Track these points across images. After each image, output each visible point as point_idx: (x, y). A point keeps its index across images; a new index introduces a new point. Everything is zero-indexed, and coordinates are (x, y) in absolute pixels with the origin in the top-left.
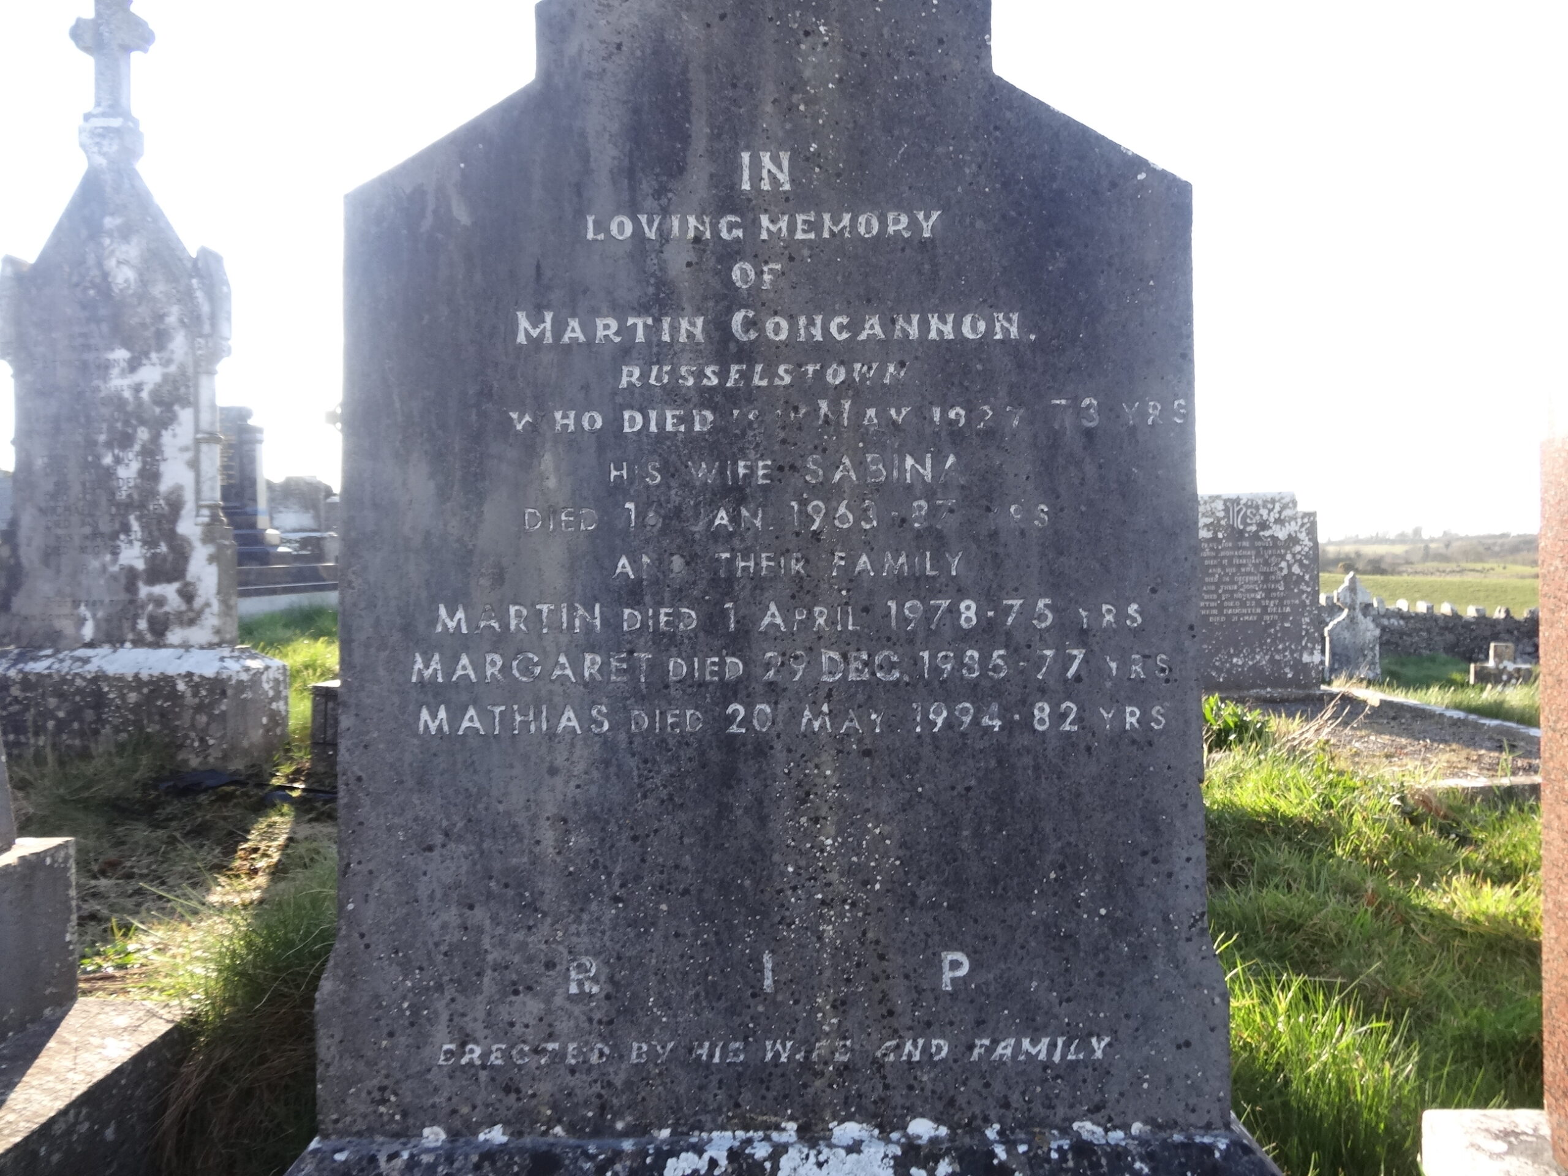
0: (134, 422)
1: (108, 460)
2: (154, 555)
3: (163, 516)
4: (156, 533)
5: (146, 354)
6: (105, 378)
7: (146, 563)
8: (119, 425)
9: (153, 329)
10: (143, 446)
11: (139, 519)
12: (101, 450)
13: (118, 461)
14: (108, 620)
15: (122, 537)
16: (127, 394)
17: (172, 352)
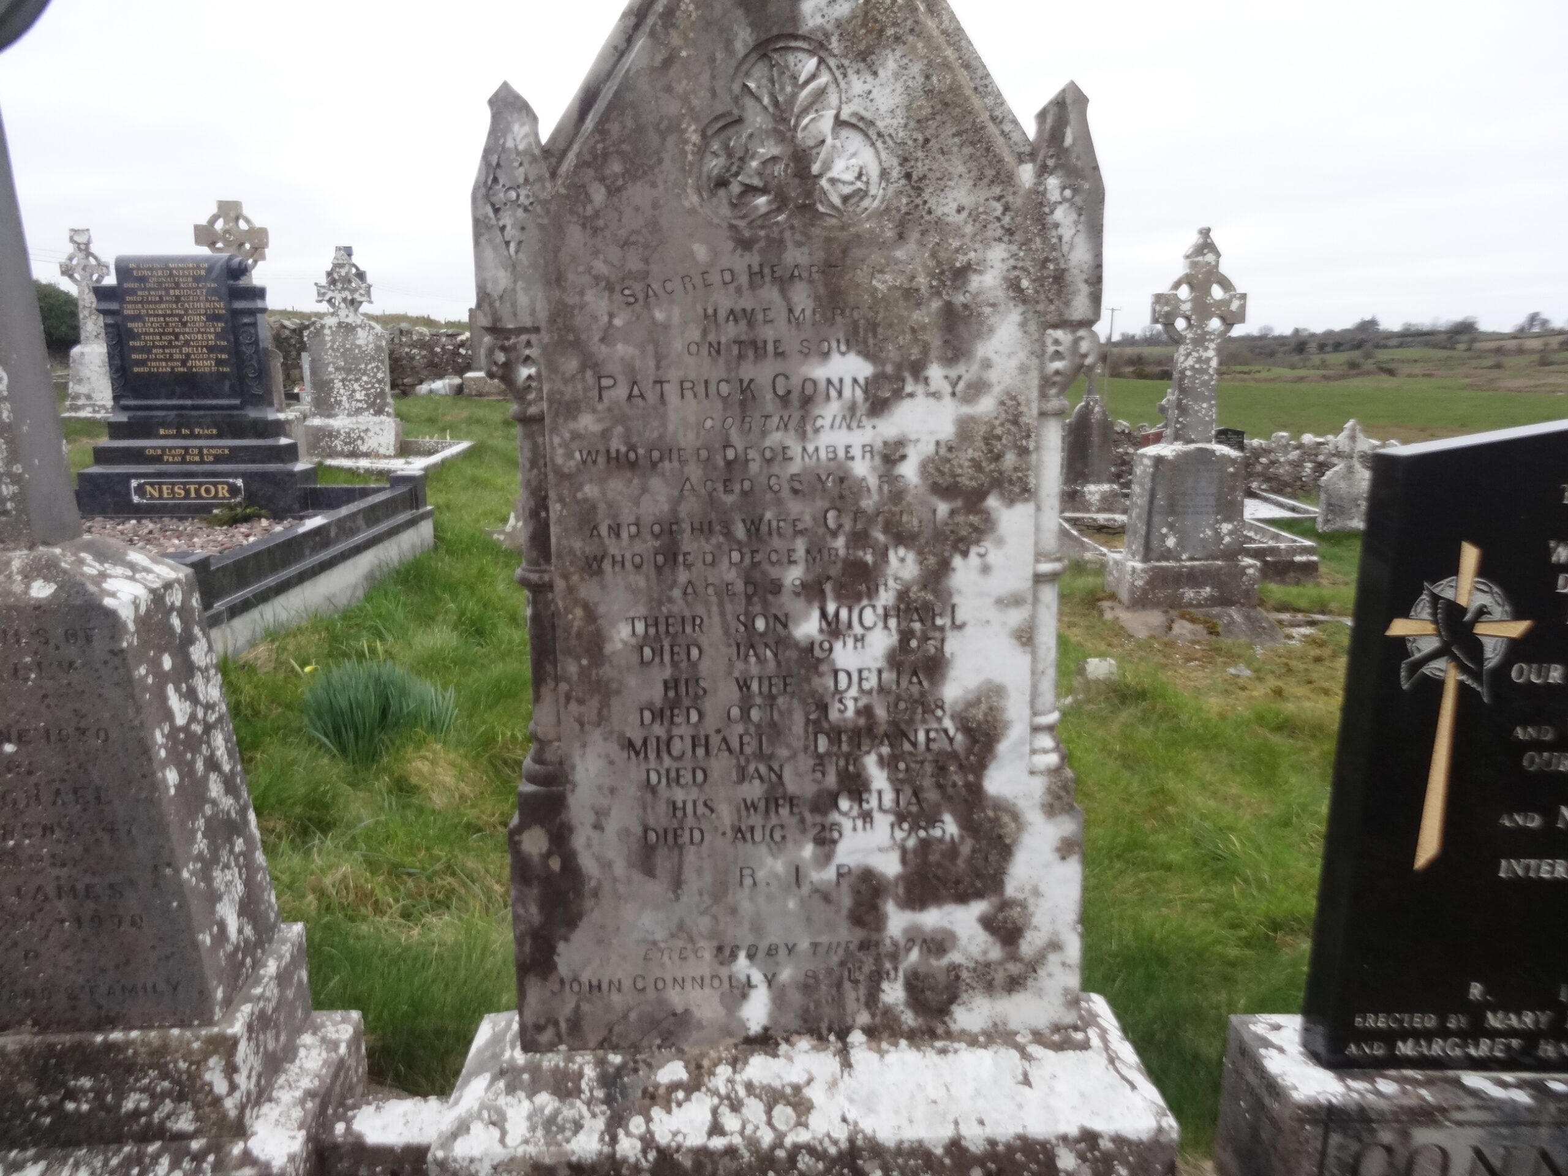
0: (881, 537)
1: (808, 627)
2: (925, 845)
3: (954, 755)
4: (932, 795)
5: (917, 370)
6: (803, 428)
7: (904, 861)
8: (840, 543)
9: (936, 304)
10: (903, 595)
11: (888, 764)
12: (788, 603)
13: (834, 629)
14: (807, 987)
15: (844, 804)
16: (862, 468)
17: (987, 364)
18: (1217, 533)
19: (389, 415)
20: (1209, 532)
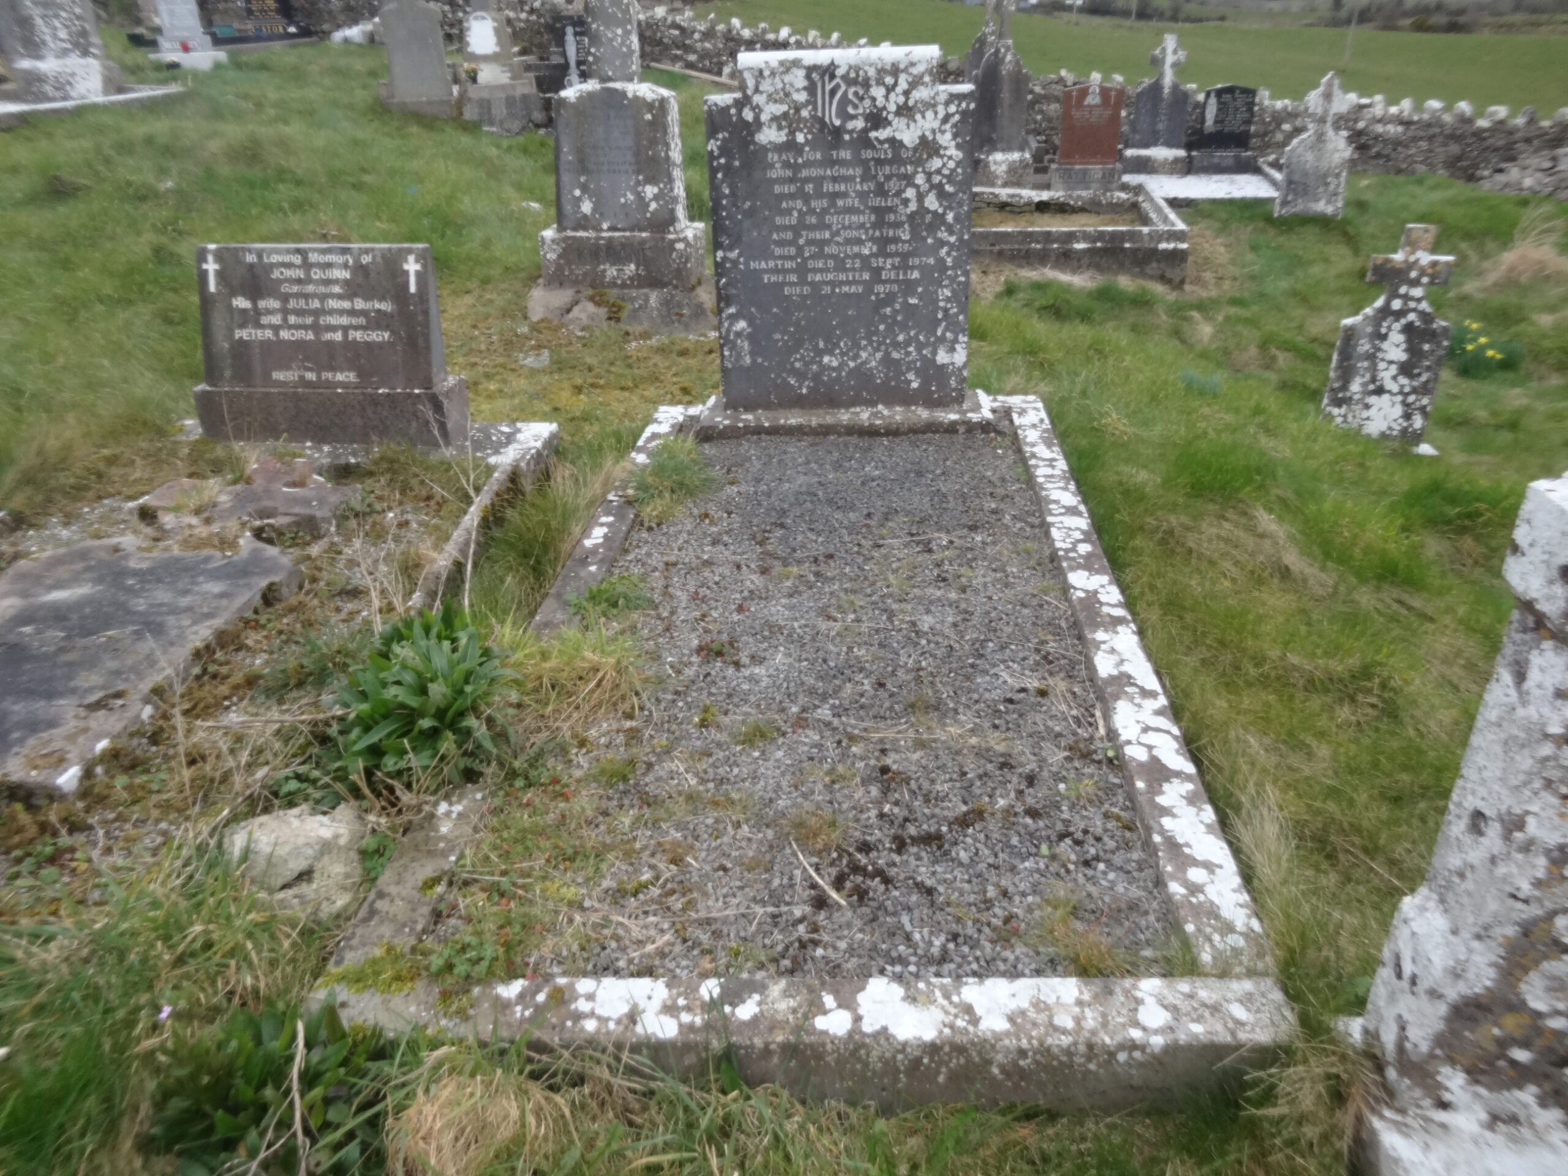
18: (640, 197)
19: (95, 56)
20: (630, 196)
